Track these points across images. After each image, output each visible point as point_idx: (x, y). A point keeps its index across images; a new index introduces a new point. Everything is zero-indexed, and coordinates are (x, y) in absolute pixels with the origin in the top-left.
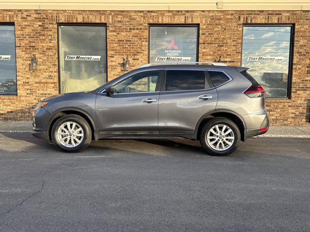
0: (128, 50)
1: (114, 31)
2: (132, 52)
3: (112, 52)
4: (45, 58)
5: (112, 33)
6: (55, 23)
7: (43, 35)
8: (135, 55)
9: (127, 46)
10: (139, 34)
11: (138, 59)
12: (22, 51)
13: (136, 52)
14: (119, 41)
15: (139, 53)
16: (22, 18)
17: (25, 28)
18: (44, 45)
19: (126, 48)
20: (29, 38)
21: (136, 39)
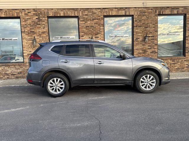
0: (92, 32)
1: (83, 21)
2: (94, 33)
3: (83, 34)
4: (41, 38)
5: (82, 22)
6: (46, 17)
7: (39, 24)
8: (96, 35)
9: (91, 30)
10: (98, 22)
11: (98, 37)
12: (26, 35)
13: (97, 33)
14: (86, 27)
15: (98, 33)
16: (25, 14)
17: (27, 20)
18: (40, 30)
19: (91, 31)
20: (30, 26)
21: (97, 25)
